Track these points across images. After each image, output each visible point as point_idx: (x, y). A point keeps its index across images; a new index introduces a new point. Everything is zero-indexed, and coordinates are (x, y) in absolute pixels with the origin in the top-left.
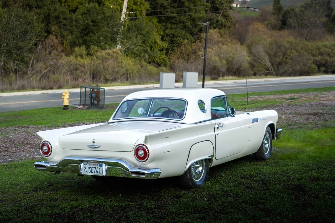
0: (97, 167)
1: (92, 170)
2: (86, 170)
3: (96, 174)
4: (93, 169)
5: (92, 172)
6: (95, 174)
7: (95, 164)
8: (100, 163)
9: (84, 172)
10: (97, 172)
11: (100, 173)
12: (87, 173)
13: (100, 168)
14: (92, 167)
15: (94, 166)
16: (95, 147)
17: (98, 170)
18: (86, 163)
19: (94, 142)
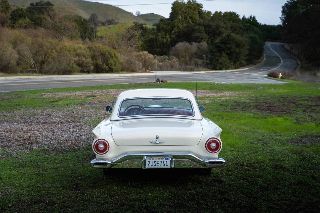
0: (162, 160)
1: (157, 164)
2: (151, 164)
3: (163, 167)
4: (158, 162)
5: (157, 166)
6: (161, 167)
7: (161, 158)
8: (166, 157)
9: (148, 166)
10: (163, 165)
11: (167, 166)
12: (152, 167)
13: (167, 161)
14: (157, 161)
15: (159, 160)
16: (160, 143)
17: (165, 163)
18: (150, 158)
19: (157, 138)
